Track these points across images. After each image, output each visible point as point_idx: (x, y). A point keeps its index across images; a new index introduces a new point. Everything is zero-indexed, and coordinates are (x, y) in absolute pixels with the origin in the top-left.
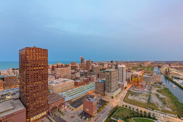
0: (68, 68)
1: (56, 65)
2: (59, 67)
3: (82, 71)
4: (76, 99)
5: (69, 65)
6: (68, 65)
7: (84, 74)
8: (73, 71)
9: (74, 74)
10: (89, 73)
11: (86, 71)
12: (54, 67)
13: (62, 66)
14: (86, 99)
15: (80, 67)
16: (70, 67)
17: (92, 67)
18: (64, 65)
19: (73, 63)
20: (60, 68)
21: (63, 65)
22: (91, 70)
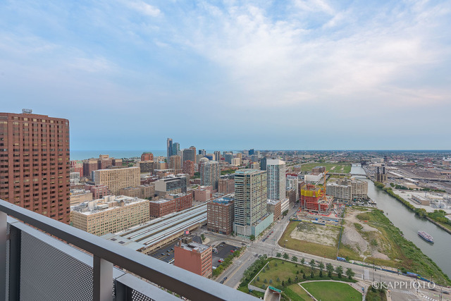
0: (130, 168)
1: (96, 162)
2: (104, 165)
3: (171, 175)
4: (155, 247)
5: (135, 160)
6: (132, 161)
7: (179, 183)
8: (146, 176)
9: (149, 183)
10: (192, 180)
11: (183, 176)
12: (90, 167)
13: (114, 163)
14: (182, 245)
15: (167, 167)
16: (137, 167)
17: (200, 165)
18: (121, 161)
19: (146, 157)
20: (107, 168)
21: (116, 161)
22: (196, 171)
